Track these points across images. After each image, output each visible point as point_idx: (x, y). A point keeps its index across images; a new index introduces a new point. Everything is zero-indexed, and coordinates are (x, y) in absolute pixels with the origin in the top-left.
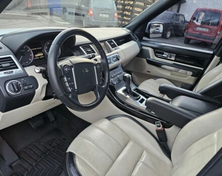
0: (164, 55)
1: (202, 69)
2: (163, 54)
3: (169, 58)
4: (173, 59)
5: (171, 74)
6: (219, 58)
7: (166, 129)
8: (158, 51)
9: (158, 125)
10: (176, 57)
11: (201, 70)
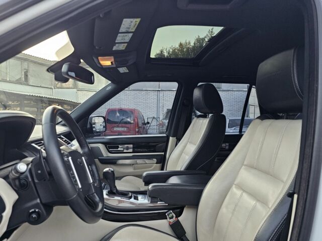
0: (119, 149)
1: (163, 153)
2: (118, 147)
3: (125, 151)
4: (131, 150)
5: (135, 169)
6: (175, 138)
7: (179, 218)
8: (111, 145)
9: (170, 215)
10: (133, 148)
11: (162, 155)
